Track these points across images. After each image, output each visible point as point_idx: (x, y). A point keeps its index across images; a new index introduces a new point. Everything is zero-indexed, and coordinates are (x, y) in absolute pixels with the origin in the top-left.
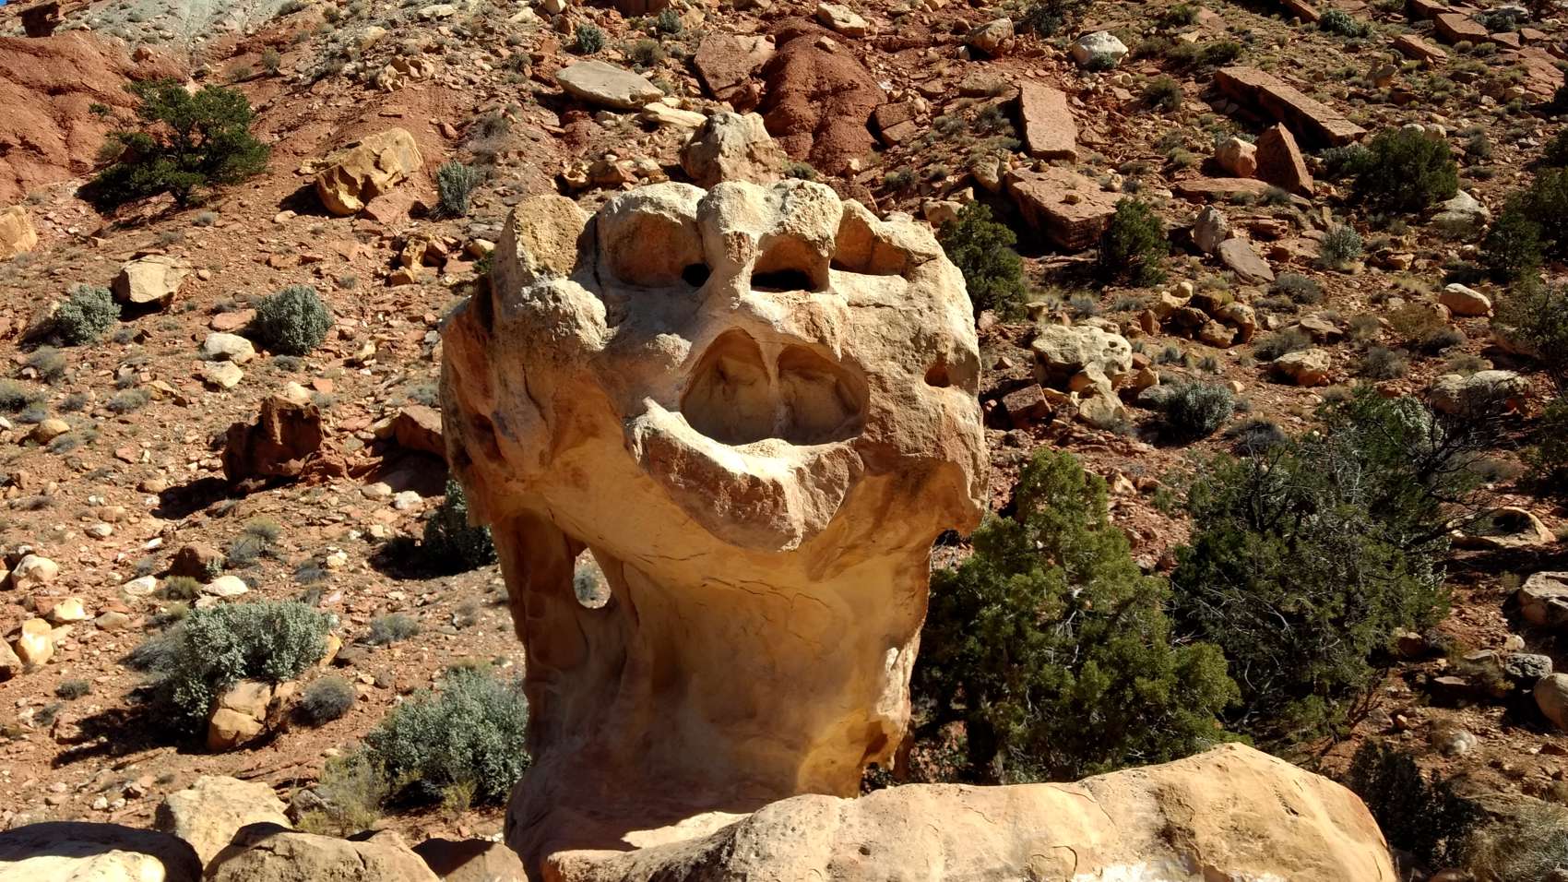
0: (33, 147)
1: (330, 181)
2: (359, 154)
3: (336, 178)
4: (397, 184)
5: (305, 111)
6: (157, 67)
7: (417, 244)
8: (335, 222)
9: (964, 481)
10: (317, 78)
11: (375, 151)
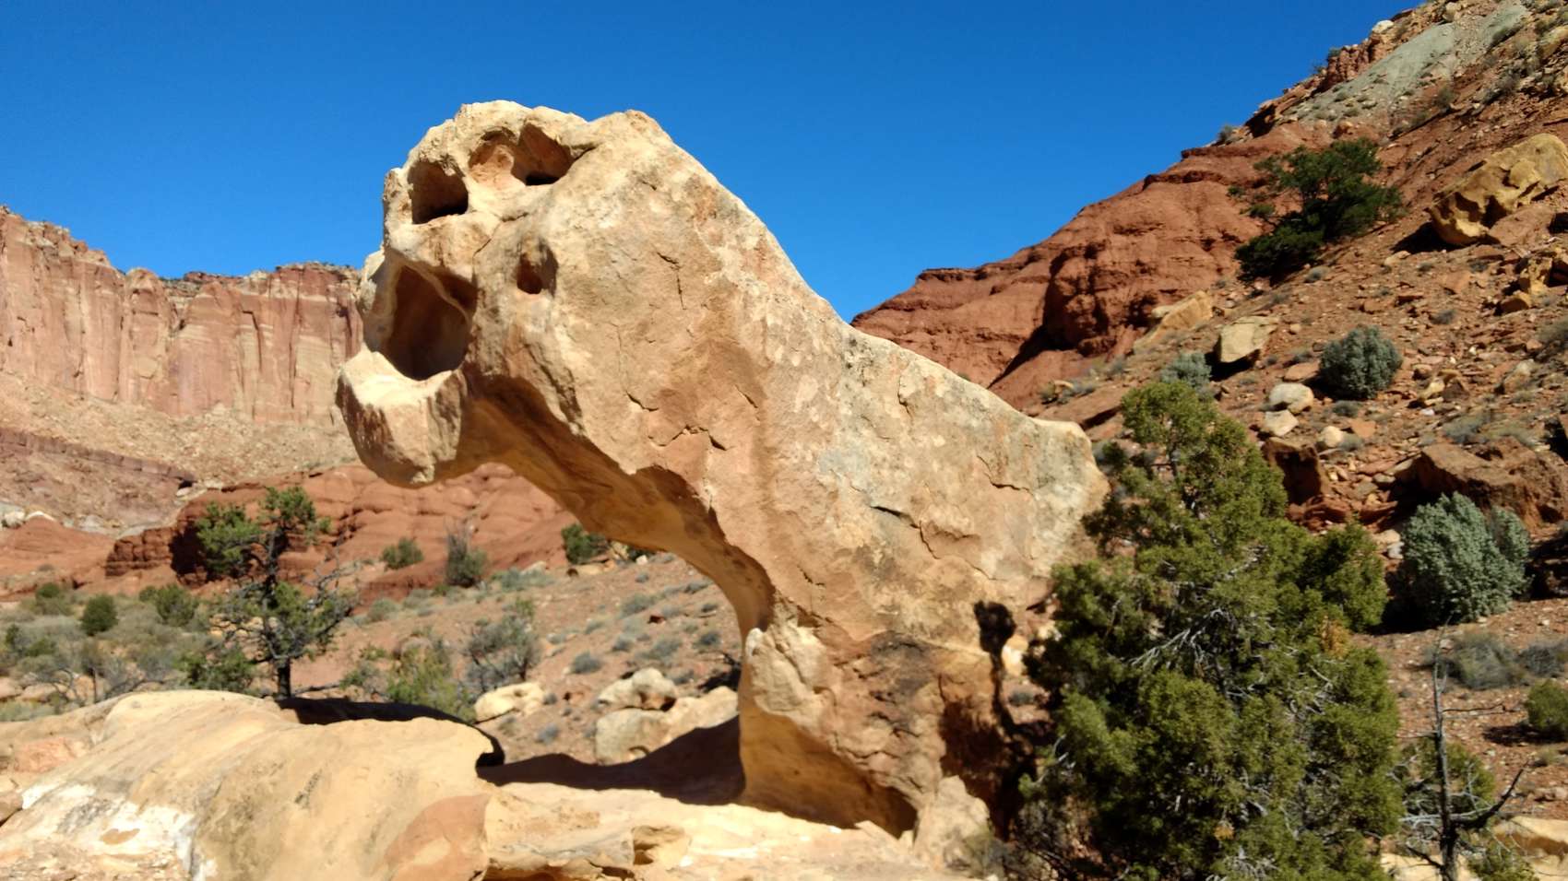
1: (1445, 211)
2: (1480, 175)
3: (1453, 207)
4: (1536, 199)
7: (1539, 262)
9: (543, 401)
10: (1488, 103)
11: (1505, 167)
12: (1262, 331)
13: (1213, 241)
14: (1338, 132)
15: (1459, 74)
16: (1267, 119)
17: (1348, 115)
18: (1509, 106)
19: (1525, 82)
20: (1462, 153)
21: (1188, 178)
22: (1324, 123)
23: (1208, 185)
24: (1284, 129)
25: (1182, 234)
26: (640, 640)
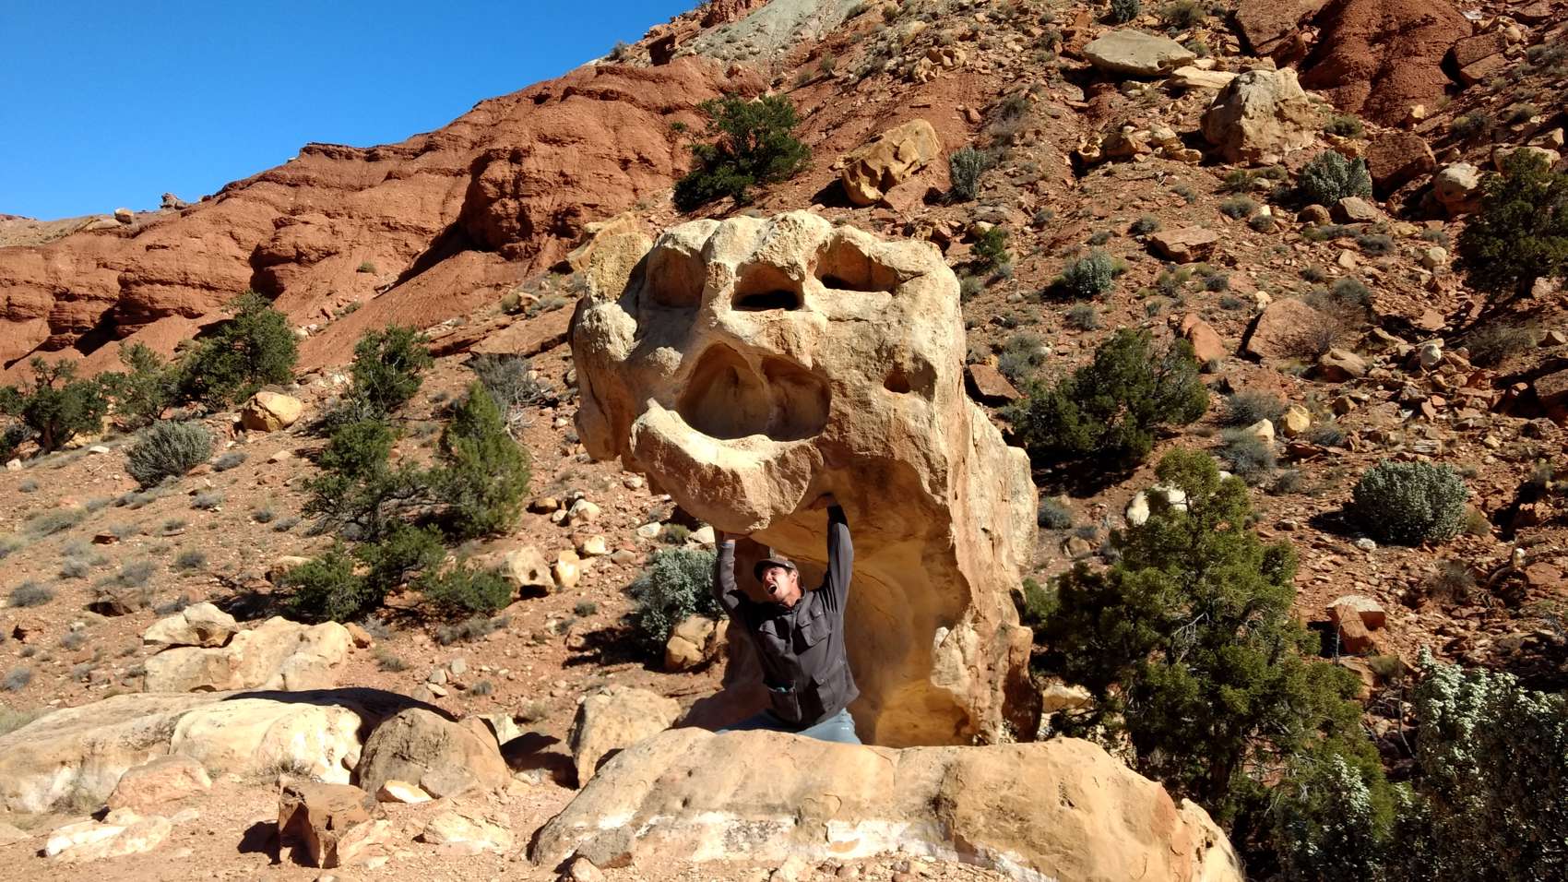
0: (647, 161)
1: (853, 175)
2: (879, 147)
3: (859, 172)
4: (915, 173)
5: (850, 108)
6: (745, 80)
7: (923, 229)
8: (857, 212)
9: (918, 477)
10: (863, 77)
11: (896, 143)
13: (630, 161)
14: (731, 73)
15: (823, 39)
16: (667, 47)
17: (739, 58)
18: (878, 82)
19: (890, 64)
20: (847, 118)
21: (606, 96)
22: (719, 61)
23: (624, 105)
24: (686, 61)
25: (603, 151)
26: (93, 564)
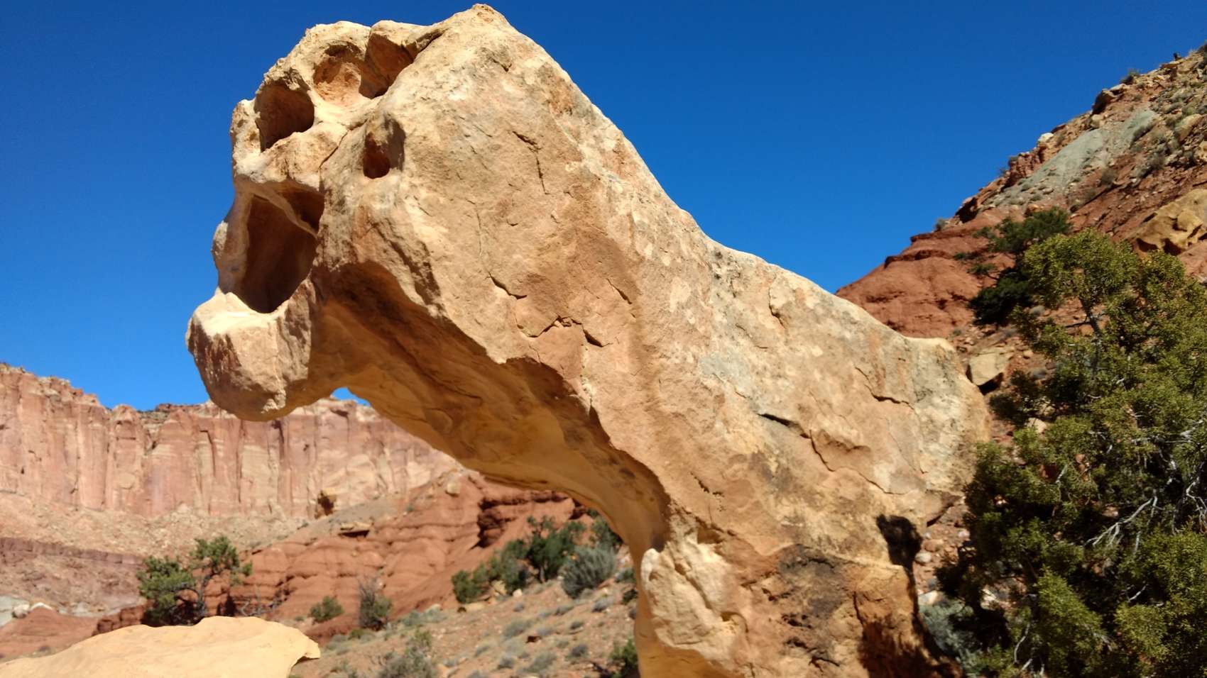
0: (958, 297)
2: (1156, 224)
4: (1201, 238)
9: (394, 281)
10: (1144, 177)
11: (1172, 216)
12: (1002, 358)
13: (946, 301)
14: (1028, 213)
15: (1112, 164)
16: (972, 209)
17: (1034, 200)
18: (1161, 177)
19: (1169, 159)
20: (1131, 214)
21: (918, 256)
22: (1016, 207)
23: (936, 260)
24: (987, 214)
25: (921, 298)
26: (520, 658)
